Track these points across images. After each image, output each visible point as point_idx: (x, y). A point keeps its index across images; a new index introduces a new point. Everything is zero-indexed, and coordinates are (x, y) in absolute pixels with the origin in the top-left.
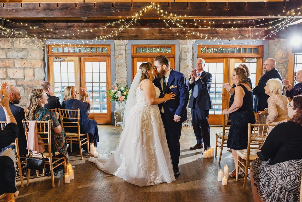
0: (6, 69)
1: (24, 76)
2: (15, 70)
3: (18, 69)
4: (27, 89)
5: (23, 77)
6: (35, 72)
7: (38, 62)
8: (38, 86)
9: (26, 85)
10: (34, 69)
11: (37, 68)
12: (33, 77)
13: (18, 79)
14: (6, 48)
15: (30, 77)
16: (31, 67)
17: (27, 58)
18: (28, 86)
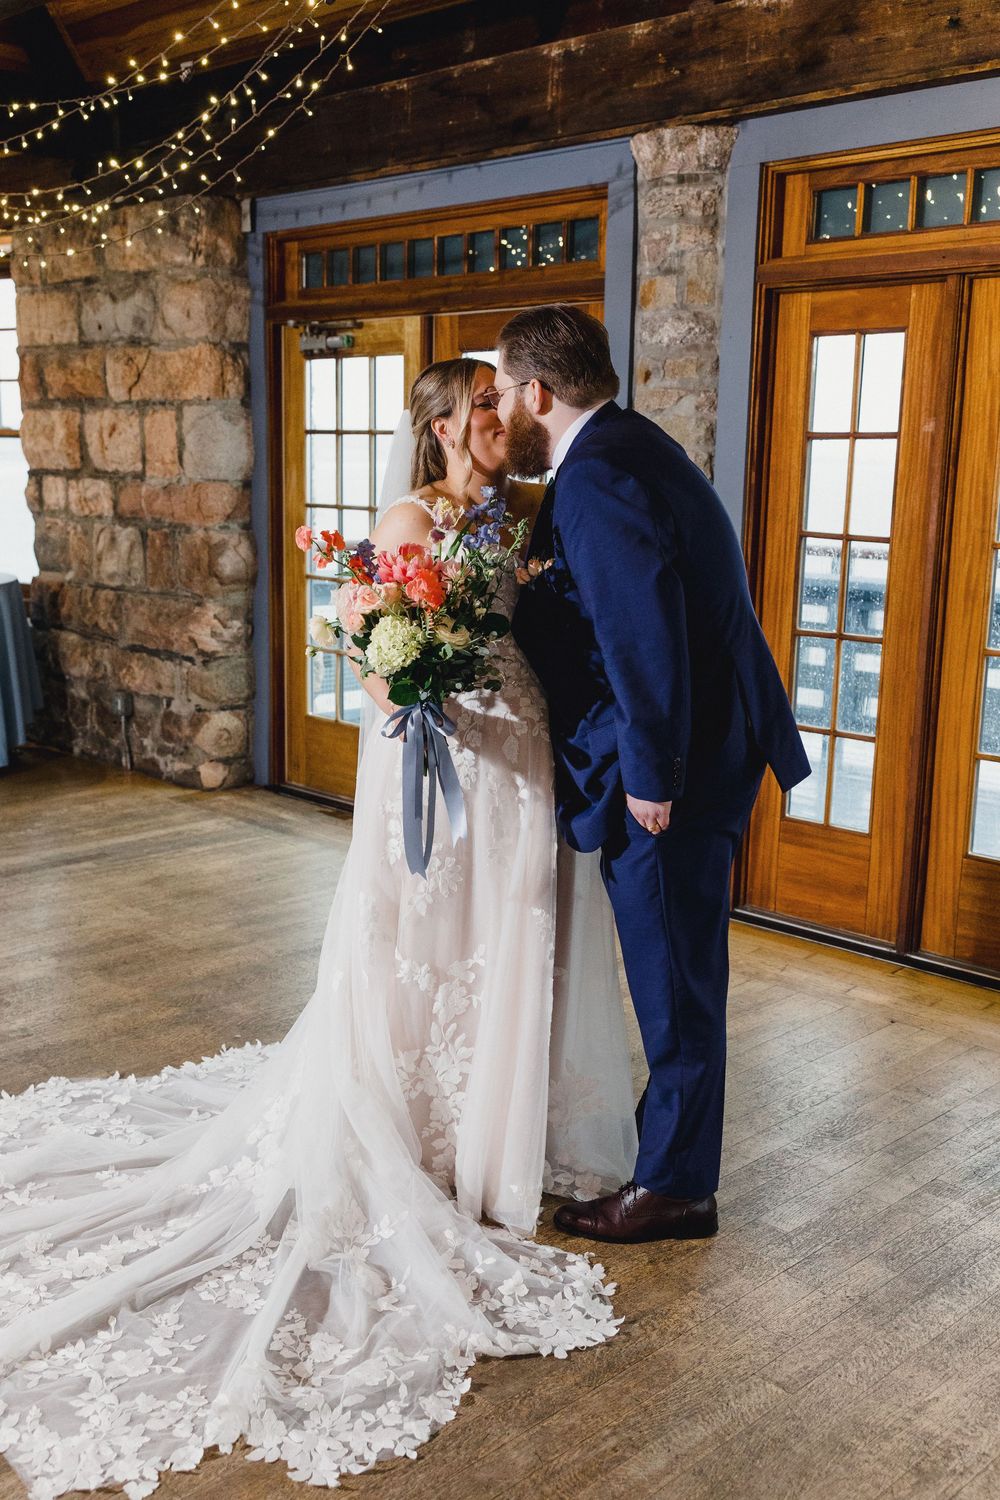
0: (82, 412)
1: (144, 460)
2: (106, 417)
3: (122, 412)
4: (153, 541)
5: (139, 467)
6: (184, 431)
7: (198, 363)
8: (194, 523)
9: (148, 518)
10: (179, 409)
11: (189, 403)
12: (176, 468)
13: (123, 478)
14: (77, 275)
15: (163, 463)
16: (169, 394)
17: (155, 337)
18: (158, 523)
